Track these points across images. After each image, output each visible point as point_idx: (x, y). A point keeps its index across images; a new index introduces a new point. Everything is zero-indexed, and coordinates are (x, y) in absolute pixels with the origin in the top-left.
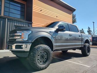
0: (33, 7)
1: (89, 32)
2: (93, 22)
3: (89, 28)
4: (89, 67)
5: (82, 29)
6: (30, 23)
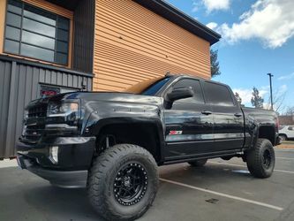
0: (96, 27)
1: (256, 101)
2: (270, 75)
3: (256, 92)
4: (280, 209)
5: (237, 95)
6: (87, 77)
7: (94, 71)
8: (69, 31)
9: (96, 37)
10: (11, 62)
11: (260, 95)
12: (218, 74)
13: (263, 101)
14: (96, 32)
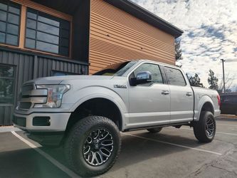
0: (91, 28)
1: (212, 80)
2: (222, 60)
3: (212, 73)
5: (197, 76)
6: (84, 65)
8: (69, 30)
9: (91, 36)
10: (33, 56)
11: (215, 76)
12: (181, 59)
13: (217, 80)
14: (91, 32)
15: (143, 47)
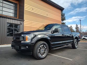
0: (25, 6)
1: (77, 28)
2: (80, 20)
5: (71, 26)
6: (22, 21)
7: (24, 19)
8: (17, 7)
9: (25, 9)
14: (25, 7)
15: (48, 14)
